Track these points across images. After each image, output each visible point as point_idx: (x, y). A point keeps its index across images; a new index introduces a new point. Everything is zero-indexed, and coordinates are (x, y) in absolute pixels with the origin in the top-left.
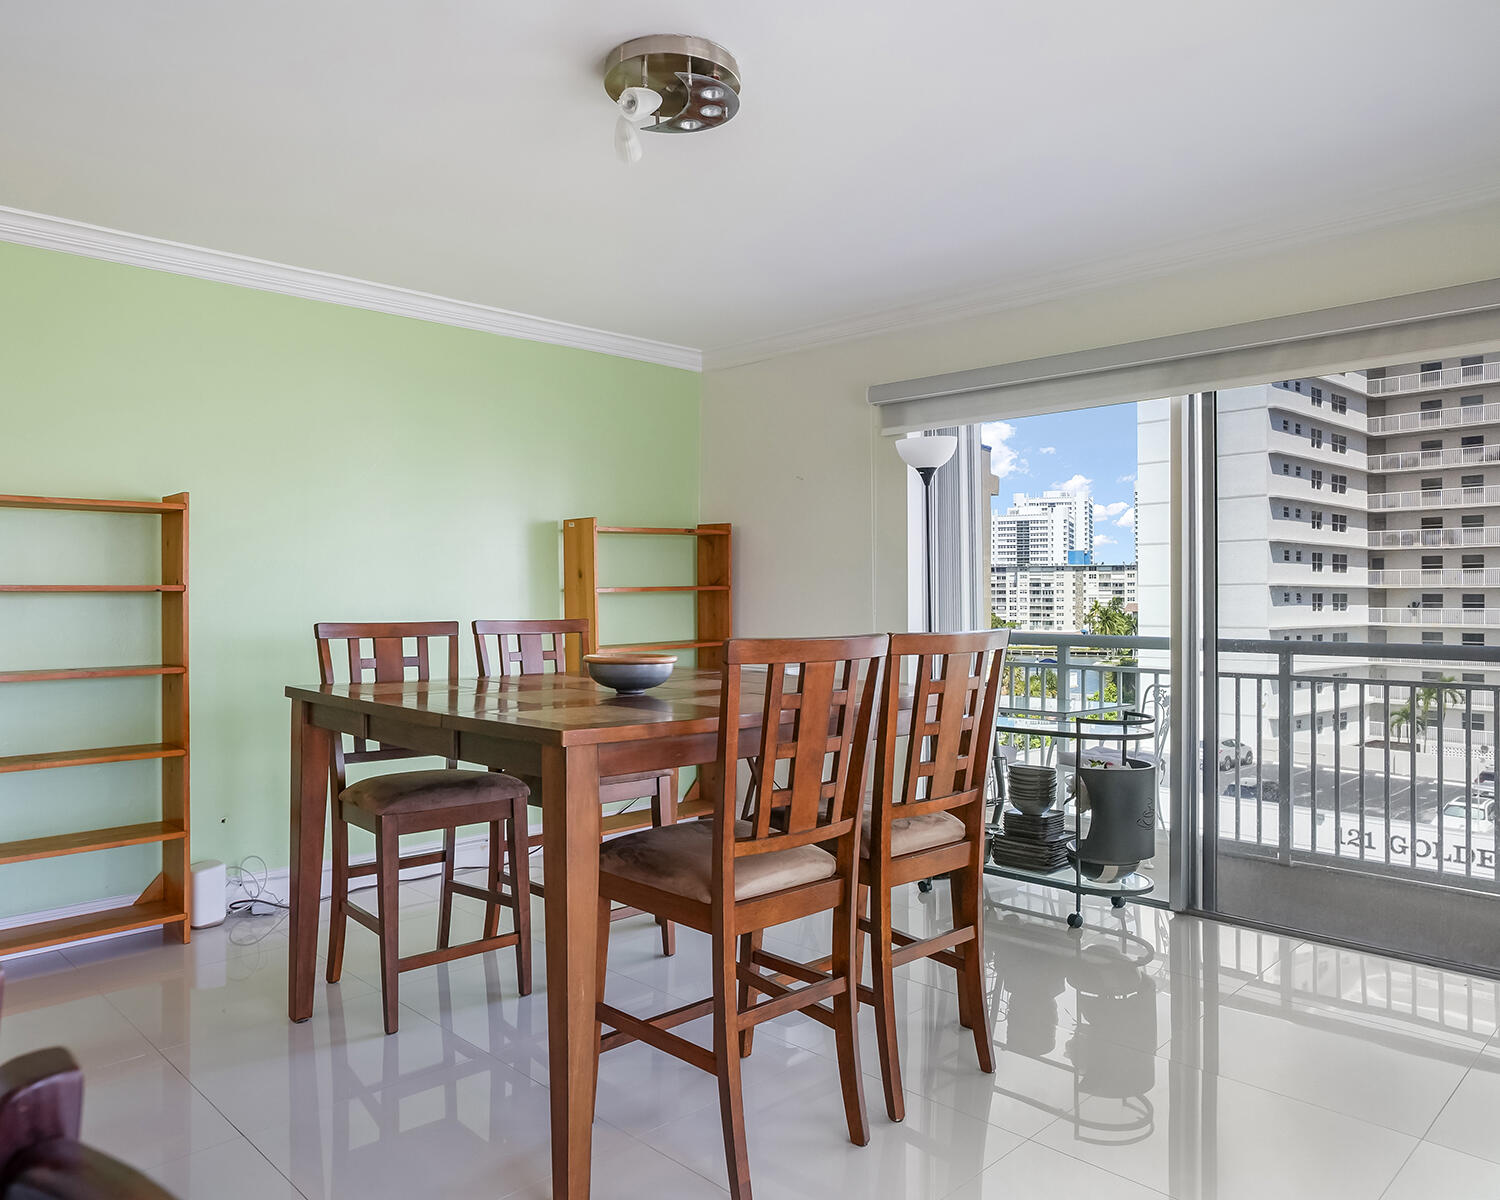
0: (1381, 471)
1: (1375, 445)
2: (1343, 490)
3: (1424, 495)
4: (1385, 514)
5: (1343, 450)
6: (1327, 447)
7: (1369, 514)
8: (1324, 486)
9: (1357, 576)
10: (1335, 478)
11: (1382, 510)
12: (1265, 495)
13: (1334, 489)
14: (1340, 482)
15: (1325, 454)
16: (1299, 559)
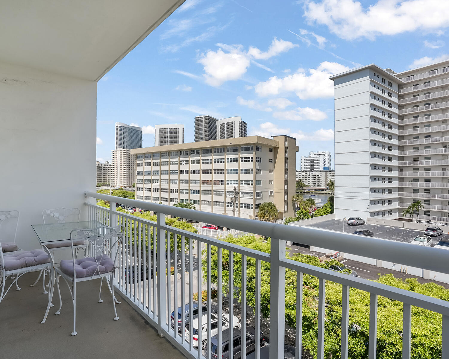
0: (402, 145)
1: (401, 138)
2: (391, 150)
3: (414, 151)
4: (403, 156)
5: (391, 139)
6: (387, 138)
7: (399, 157)
8: (386, 149)
9: (395, 174)
10: (389, 147)
11: (402, 155)
12: (369, 151)
13: (389, 150)
14: (390, 148)
15: (386, 140)
16: (379, 169)
